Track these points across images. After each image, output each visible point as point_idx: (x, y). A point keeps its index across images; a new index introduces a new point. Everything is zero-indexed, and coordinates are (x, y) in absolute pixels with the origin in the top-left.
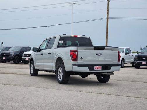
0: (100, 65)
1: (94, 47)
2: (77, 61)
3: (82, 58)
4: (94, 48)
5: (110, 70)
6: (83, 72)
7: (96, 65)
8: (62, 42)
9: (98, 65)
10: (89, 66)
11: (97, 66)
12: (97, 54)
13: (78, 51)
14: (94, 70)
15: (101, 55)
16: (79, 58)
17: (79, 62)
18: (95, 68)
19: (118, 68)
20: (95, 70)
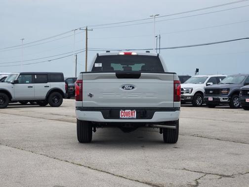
0: (132, 109)
1: (115, 73)
2: (82, 101)
3: (91, 95)
4: (116, 75)
5: (151, 118)
6: (94, 122)
7: (124, 109)
8: (100, 65)
9: (128, 109)
10: (103, 109)
11: (126, 111)
12: (123, 87)
13: (83, 81)
14: (119, 118)
15: (133, 88)
16: (85, 95)
17: (86, 102)
18: (122, 114)
19: (171, 115)
20: (122, 119)
